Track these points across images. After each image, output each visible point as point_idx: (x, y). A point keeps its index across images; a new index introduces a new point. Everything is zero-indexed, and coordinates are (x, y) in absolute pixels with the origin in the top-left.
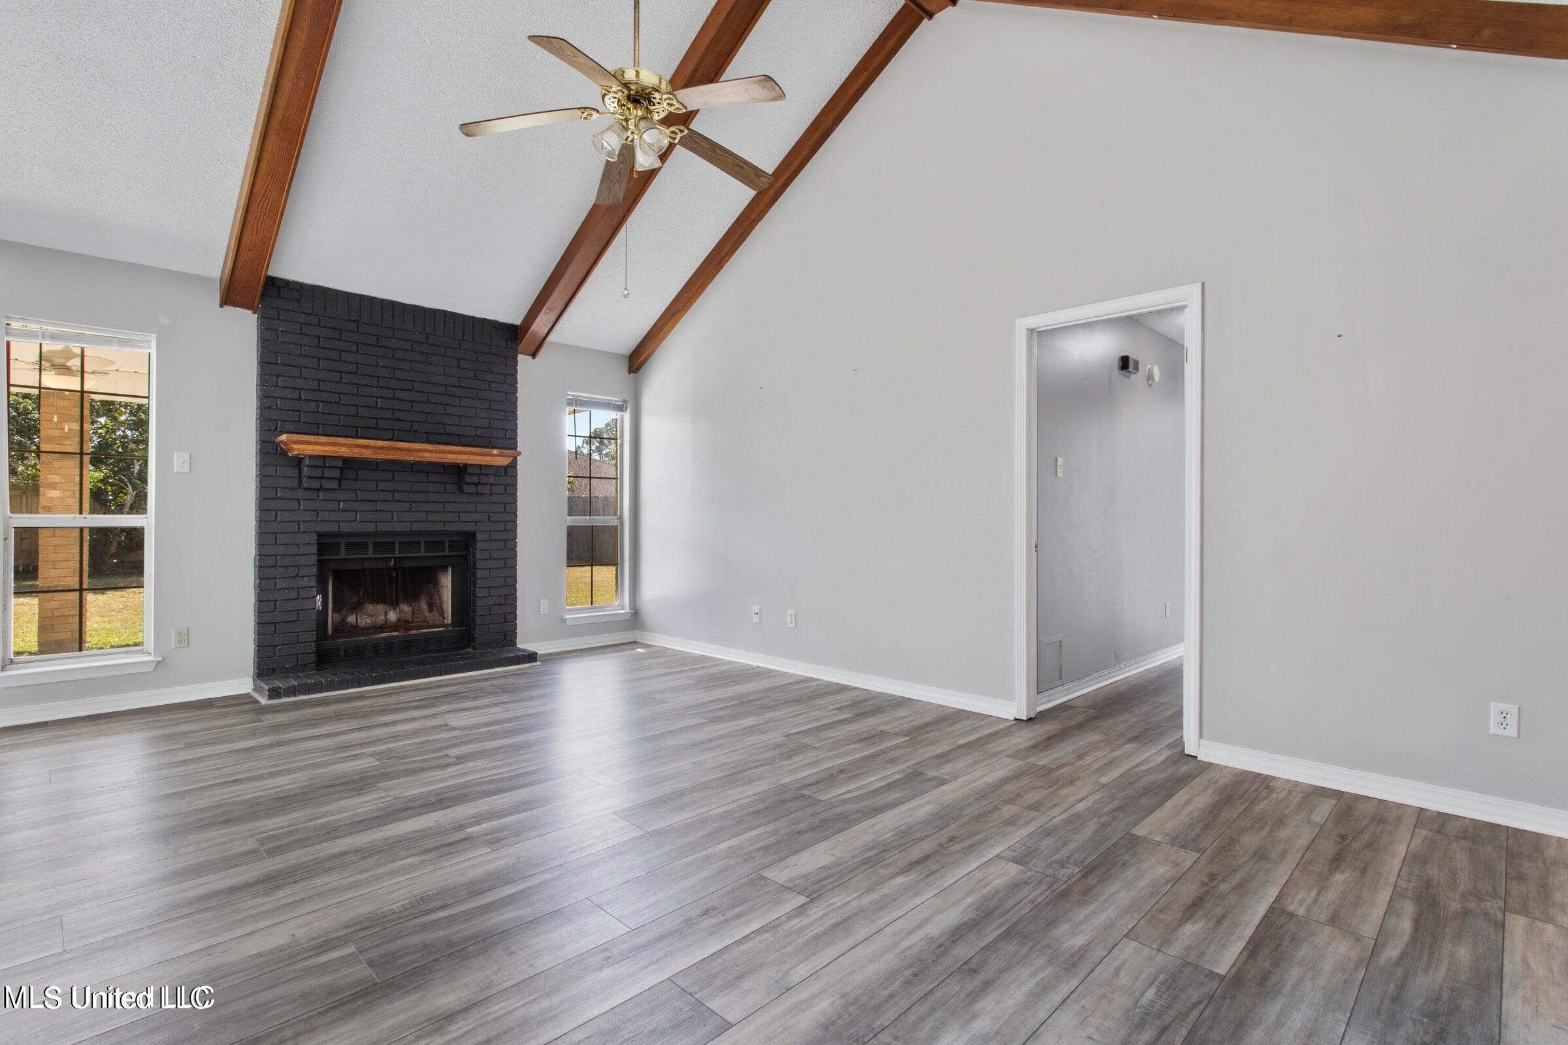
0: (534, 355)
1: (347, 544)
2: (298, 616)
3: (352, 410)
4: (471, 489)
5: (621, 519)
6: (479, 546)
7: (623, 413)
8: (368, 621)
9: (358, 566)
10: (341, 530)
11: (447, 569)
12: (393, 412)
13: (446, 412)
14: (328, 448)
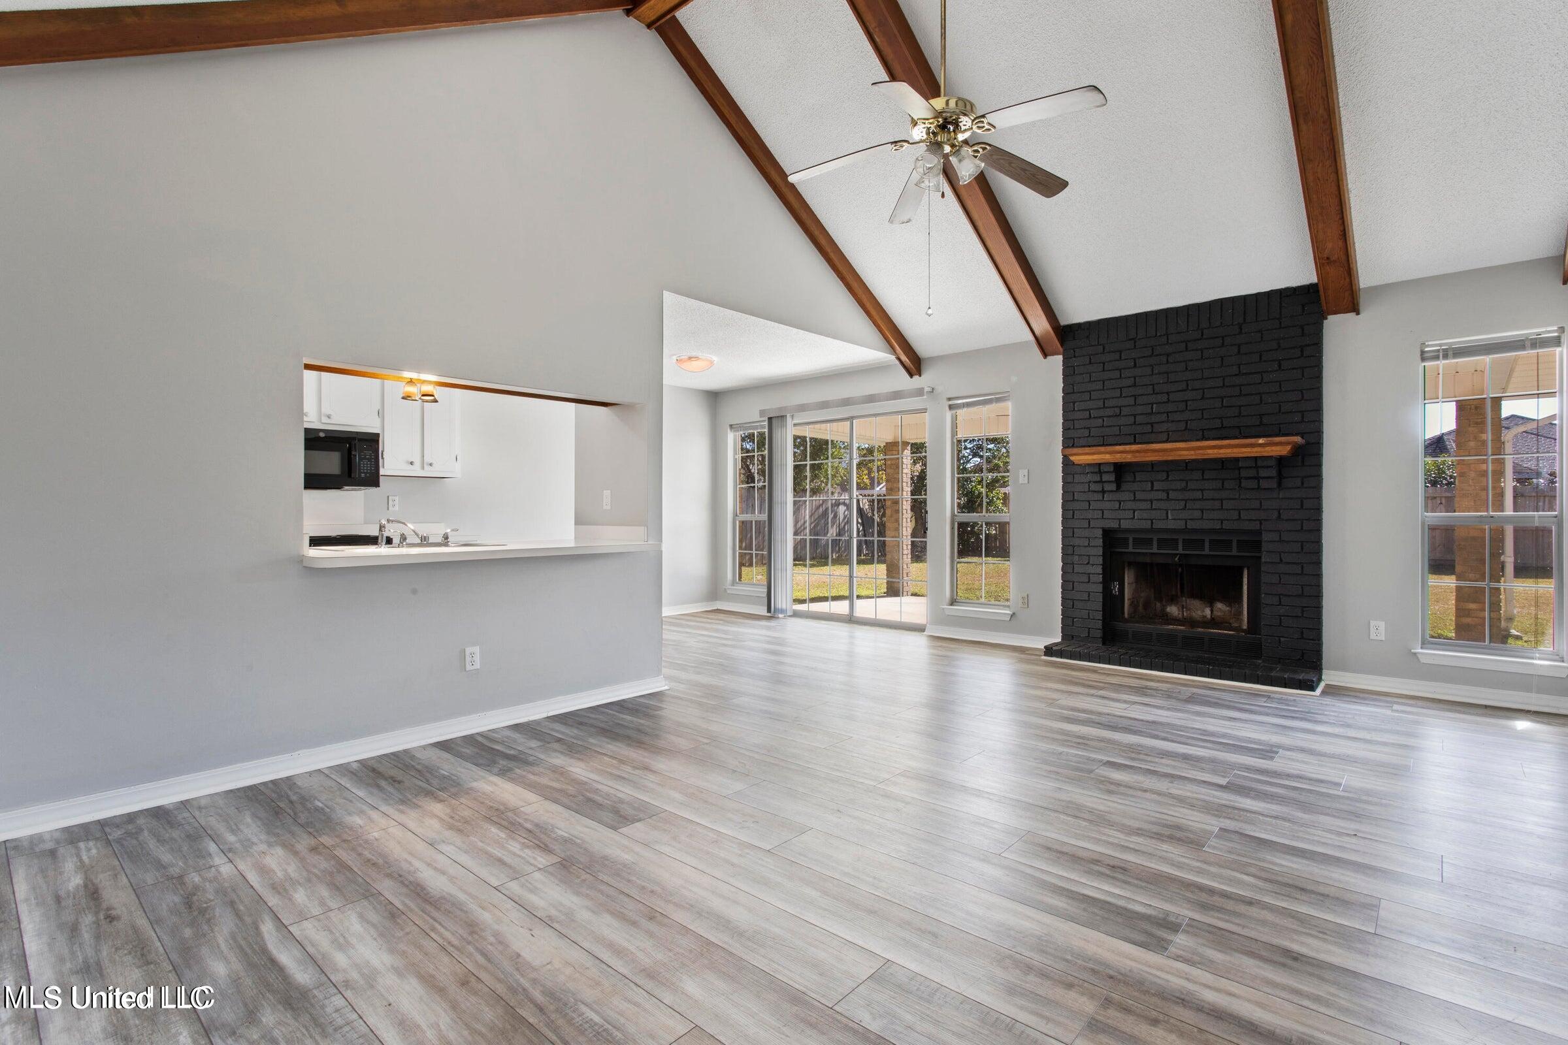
0: (1354, 310)
1: (1134, 539)
3: (1131, 420)
4: (1252, 484)
5: (1559, 515)
6: (1266, 547)
9: (1148, 560)
10: (1123, 527)
11: (1242, 570)
12: (1166, 415)
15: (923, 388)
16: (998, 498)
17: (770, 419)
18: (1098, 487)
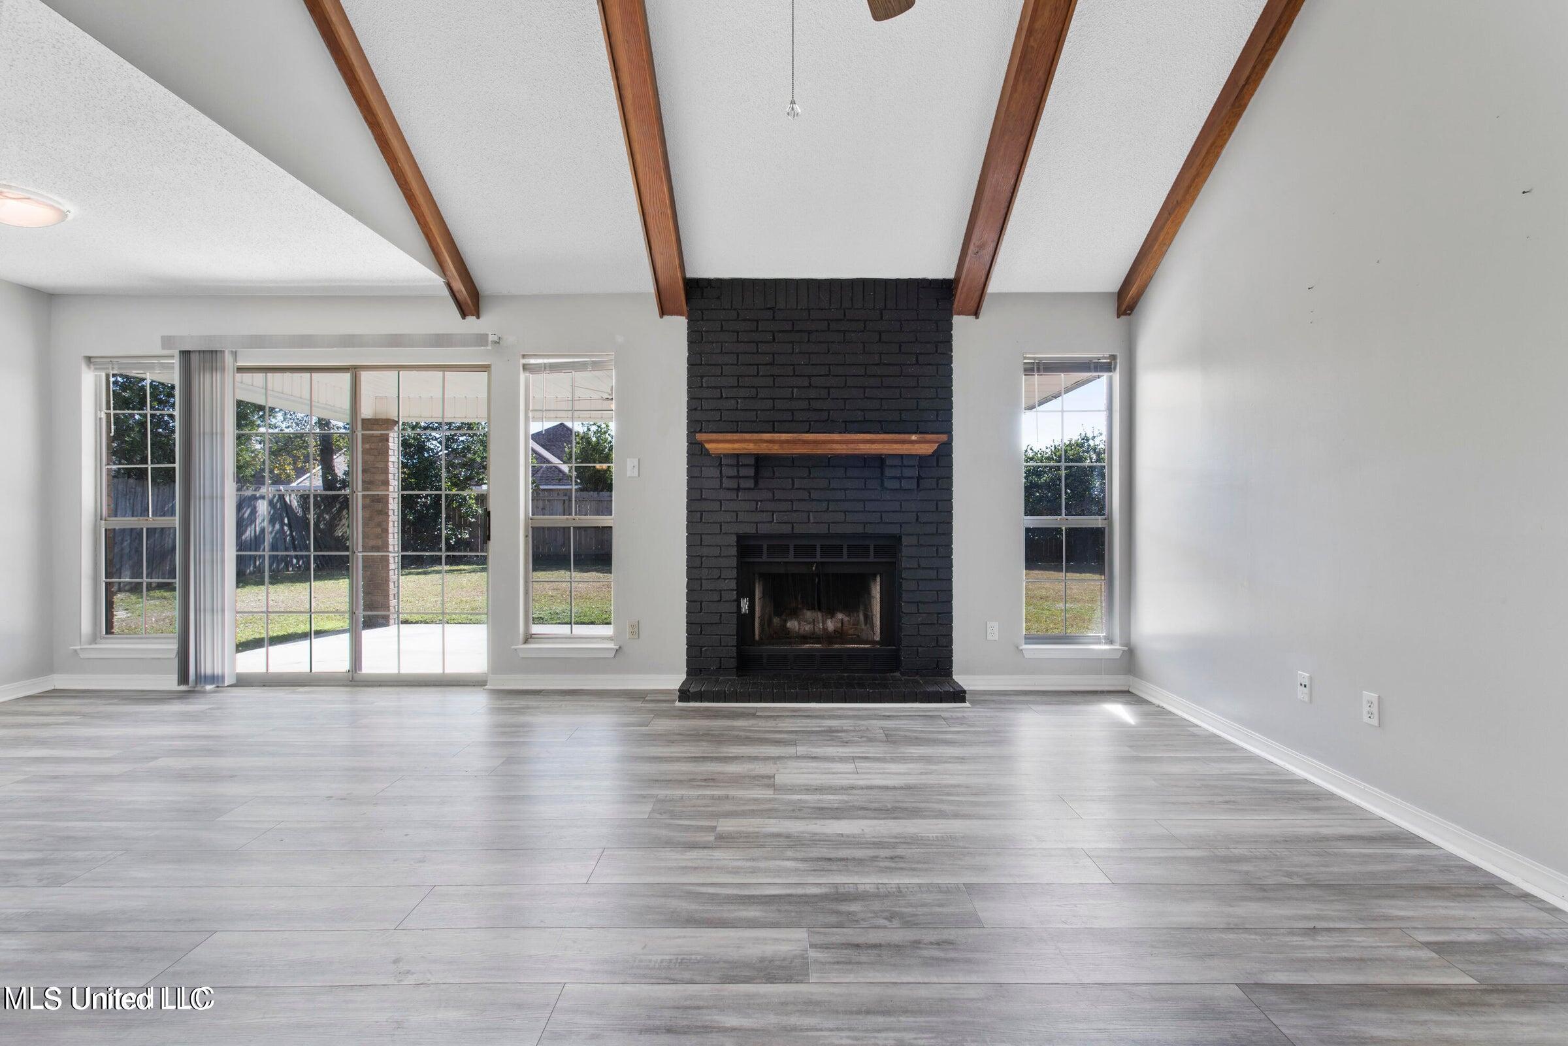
0: (976, 314)
1: (769, 547)
2: (720, 618)
3: (769, 404)
4: (893, 484)
5: (1109, 519)
6: (905, 552)
7: (1111, 374)
8: (807, 629)
9: (782, 570)
10: (759, 532)
11: (876, 577)
12: (809, 402)
13: (866, 395)
14: (736, 446)
15: (487, 335)
16: (470, 498)
17: (186, 355)
18: (732, 484)
